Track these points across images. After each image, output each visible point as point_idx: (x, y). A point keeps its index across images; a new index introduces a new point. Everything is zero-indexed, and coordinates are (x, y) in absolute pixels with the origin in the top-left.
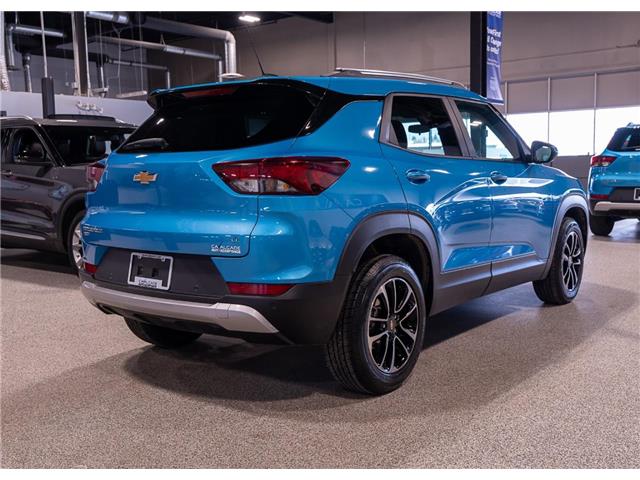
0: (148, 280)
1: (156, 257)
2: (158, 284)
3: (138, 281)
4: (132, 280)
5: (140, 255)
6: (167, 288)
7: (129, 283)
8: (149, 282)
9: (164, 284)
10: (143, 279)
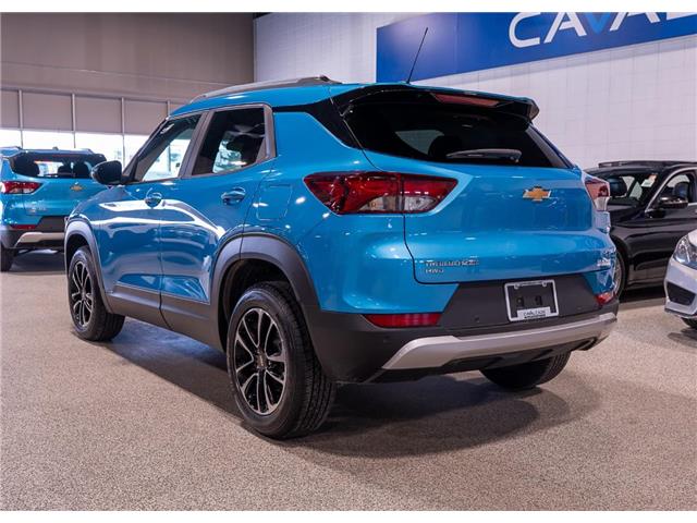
0: (534, 310)
1: (537, 283)
2: (547, 312)
3: (522, 314)
4: (515, 314)
5: (516, 285)
6: (557, 314)
7: (511, 319)
8: (536, 312)
9: (553, 310)
10: (529, 311)
